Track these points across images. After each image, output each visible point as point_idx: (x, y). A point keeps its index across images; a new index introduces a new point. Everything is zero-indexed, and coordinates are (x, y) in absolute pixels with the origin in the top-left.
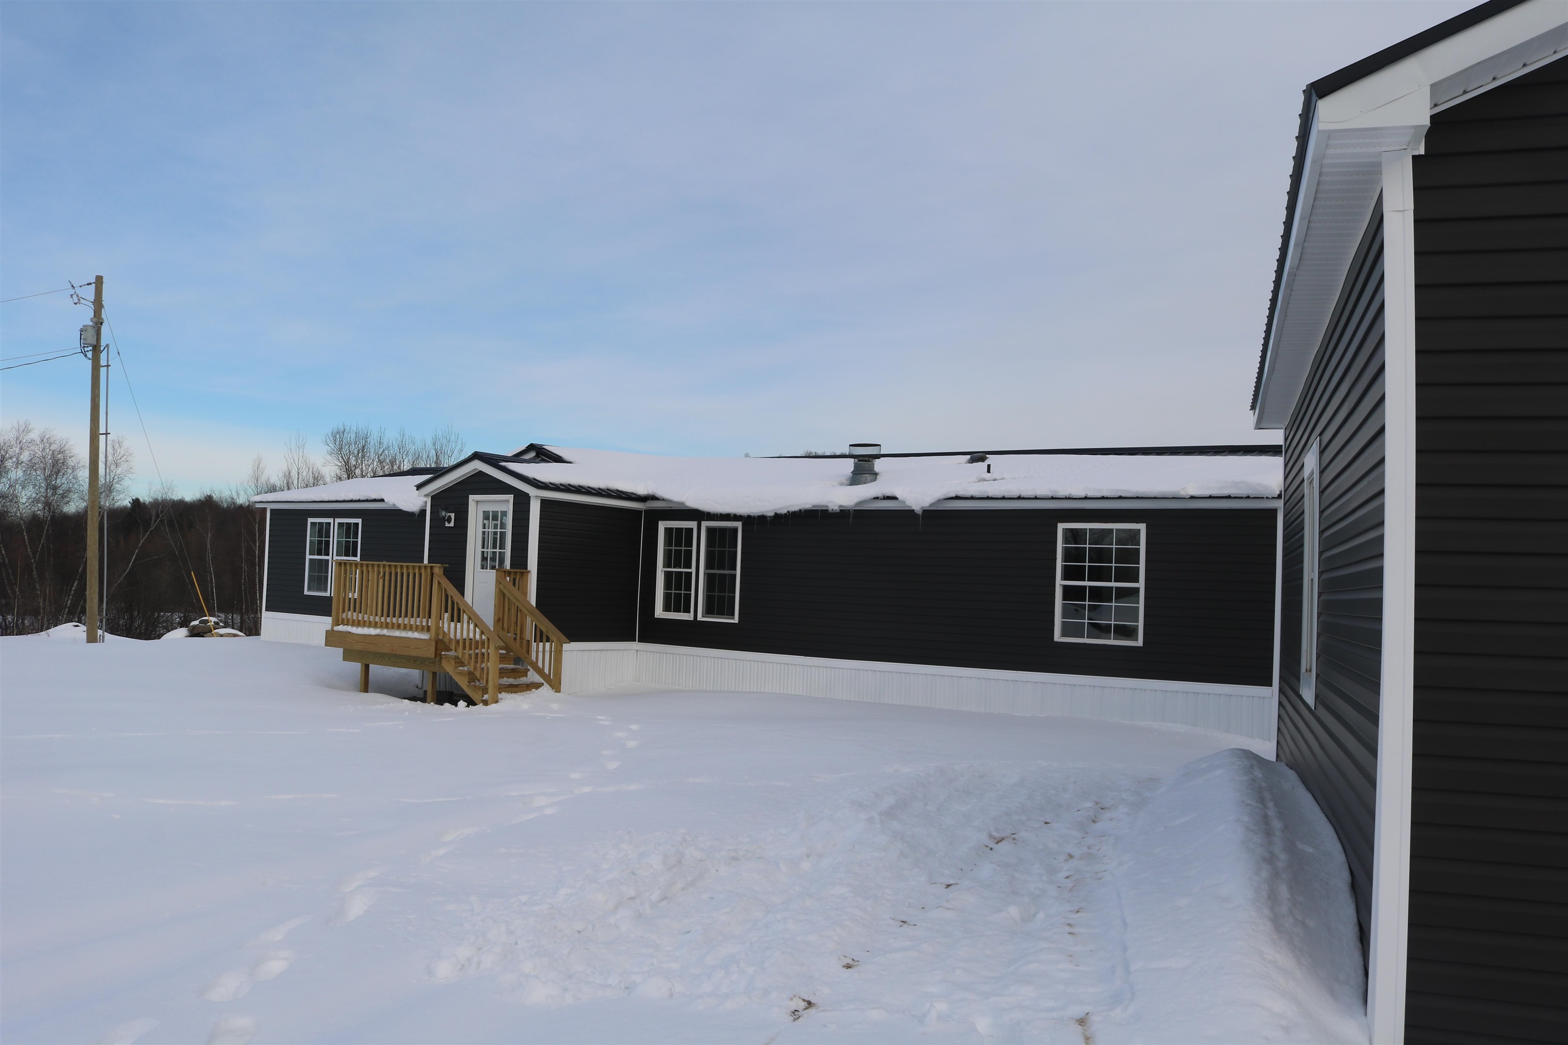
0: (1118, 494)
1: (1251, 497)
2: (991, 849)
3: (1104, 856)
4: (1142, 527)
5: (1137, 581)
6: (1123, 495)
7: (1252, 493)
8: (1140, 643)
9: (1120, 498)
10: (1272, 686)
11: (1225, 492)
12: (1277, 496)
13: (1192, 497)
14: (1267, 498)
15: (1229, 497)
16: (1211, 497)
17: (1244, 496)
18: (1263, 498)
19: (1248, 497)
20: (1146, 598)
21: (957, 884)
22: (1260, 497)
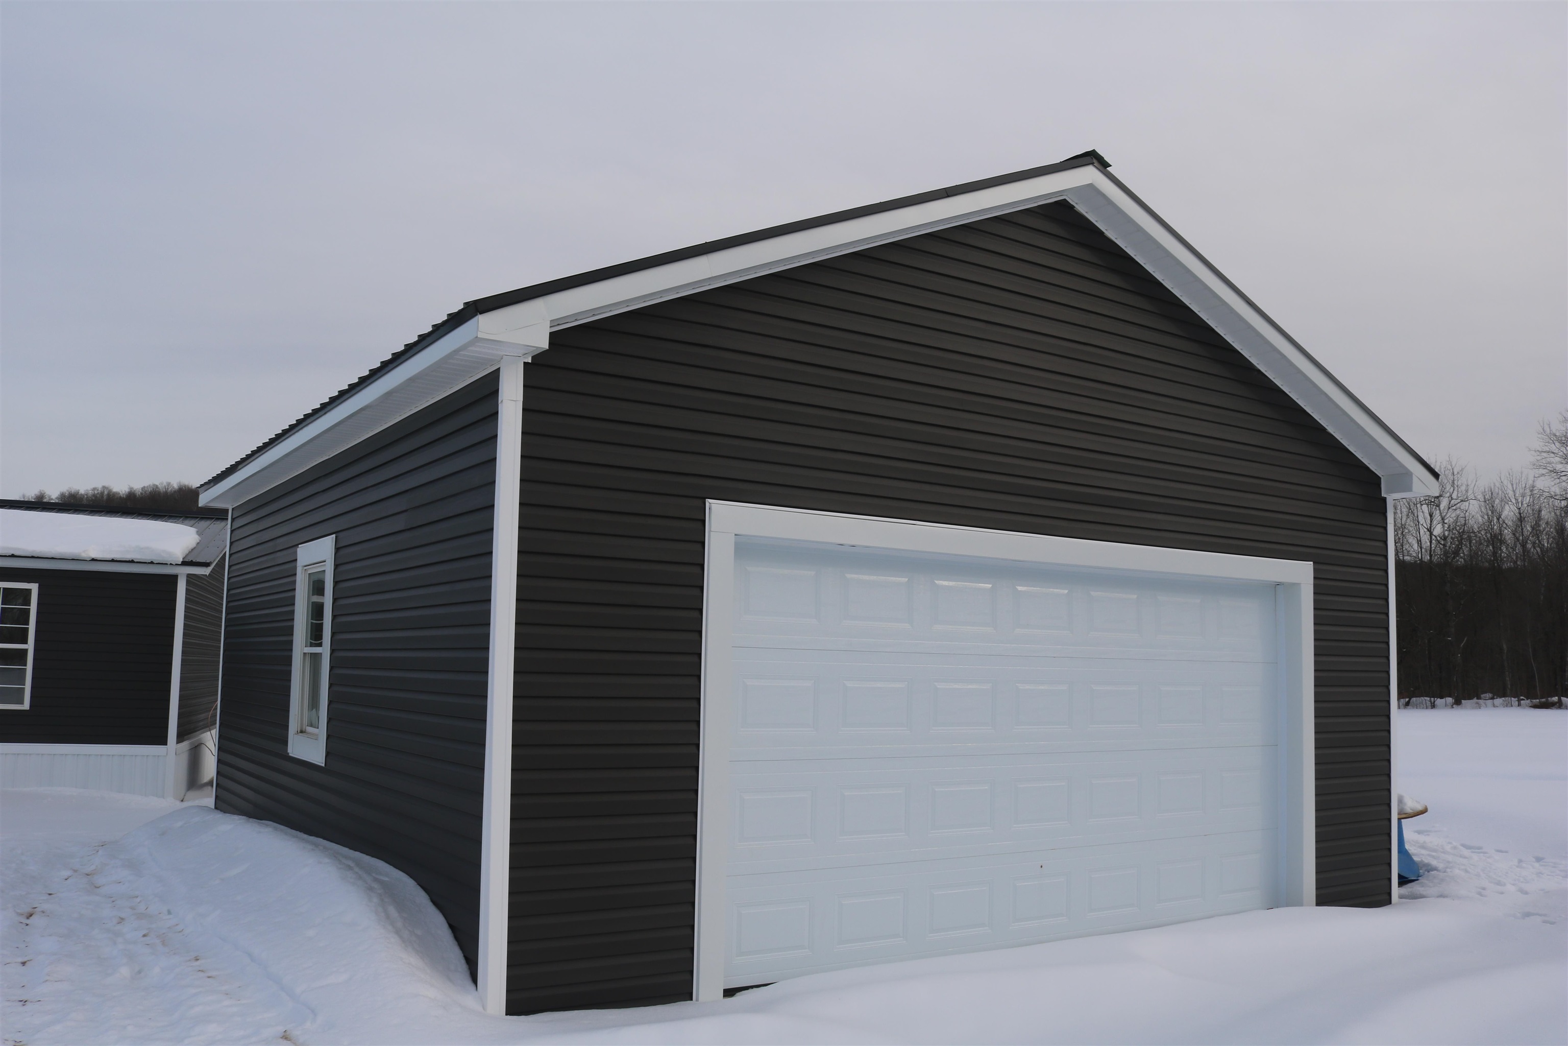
0: (10, 553)
1: (155, 562)
2: (27, 925)
3: (160, 913)
4: (34, 587)
5: (26, 642)
6: (16, 553)
7: (156, 559)
8: (26, 706)
9: (13, 556)
10: (167, 745)
11: (129, 557)
12: (180, 563)
13: (93, 560)
14: (171, 564)
15: (132, 562)
16: (113, 561)
17: (148, 562)
18: (167, 564)
19: (152, 563)
20: (34, 659)
21: (31, 960)
22: (164, 563)
